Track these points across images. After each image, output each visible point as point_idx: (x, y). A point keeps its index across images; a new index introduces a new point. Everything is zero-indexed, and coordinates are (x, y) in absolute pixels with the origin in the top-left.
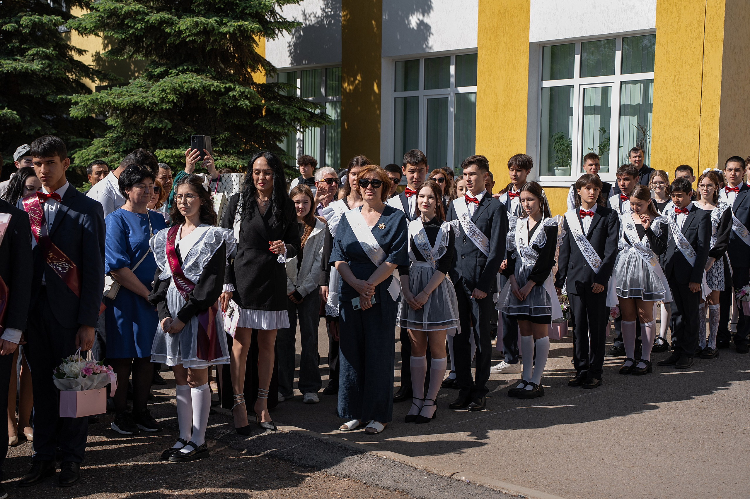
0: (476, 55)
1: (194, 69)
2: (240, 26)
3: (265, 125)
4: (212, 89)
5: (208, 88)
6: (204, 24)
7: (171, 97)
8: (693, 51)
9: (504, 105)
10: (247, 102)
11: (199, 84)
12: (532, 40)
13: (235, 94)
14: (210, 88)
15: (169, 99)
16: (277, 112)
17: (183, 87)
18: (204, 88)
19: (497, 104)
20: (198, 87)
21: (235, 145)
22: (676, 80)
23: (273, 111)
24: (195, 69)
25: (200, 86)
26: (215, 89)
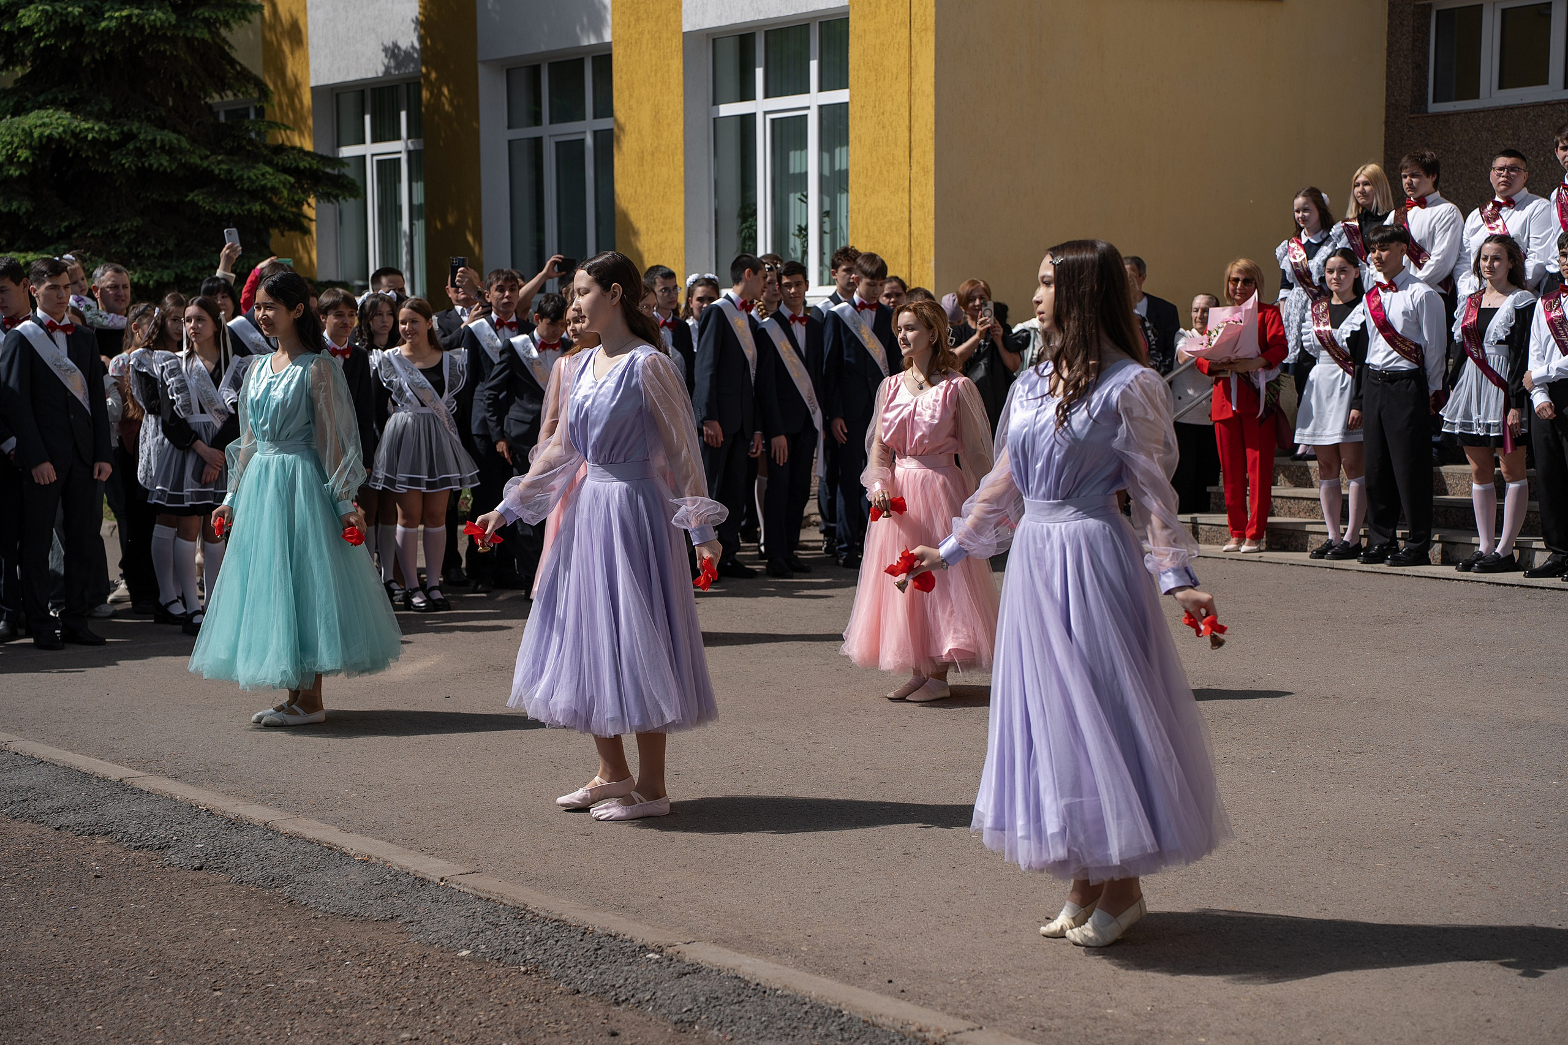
0: (610, 56)
1: (67, 101)
2: (129, 17)
3: (204, 202)
4: (90, 137)
5: (82, 135)
6: (61, 14)
7: (23, 154)
8: (898, 50)
9: (653, 155)
10: (165, 161)
11: (61, 129)
12: (686, 28)
13: (138, 145)
14: (87, 136)
15: (20, 157)
16: (229, 177)
17: (31, 133)
18: (75, 135)
19: (642, 152)
20: (59, 134)
21: (153, 242)
22: (877, 103)
23: (219, 174)
24: (70, 100)
25: (64, 131)
26: (97, 136)
